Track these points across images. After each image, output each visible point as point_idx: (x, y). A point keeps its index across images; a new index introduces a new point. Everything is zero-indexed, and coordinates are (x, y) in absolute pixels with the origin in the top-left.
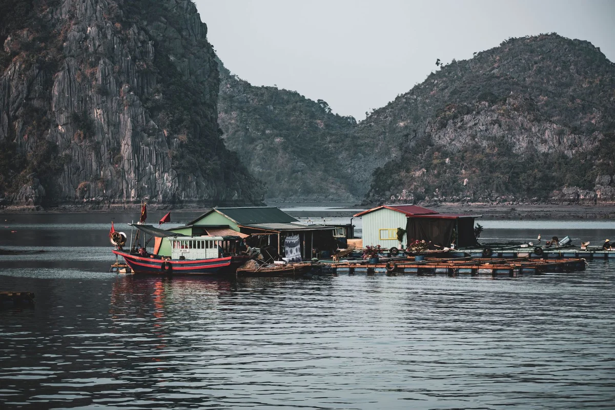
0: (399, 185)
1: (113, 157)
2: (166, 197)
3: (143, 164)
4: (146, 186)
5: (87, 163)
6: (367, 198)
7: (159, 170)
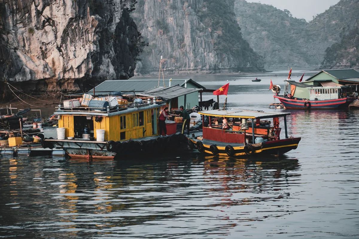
0: (341, 57)
1: (180, 45)
2: (211, 66)
3: (197, 48)
4: (200, 60)
5: (165, 48)
6: (322, 65)
7: (206, 51)
